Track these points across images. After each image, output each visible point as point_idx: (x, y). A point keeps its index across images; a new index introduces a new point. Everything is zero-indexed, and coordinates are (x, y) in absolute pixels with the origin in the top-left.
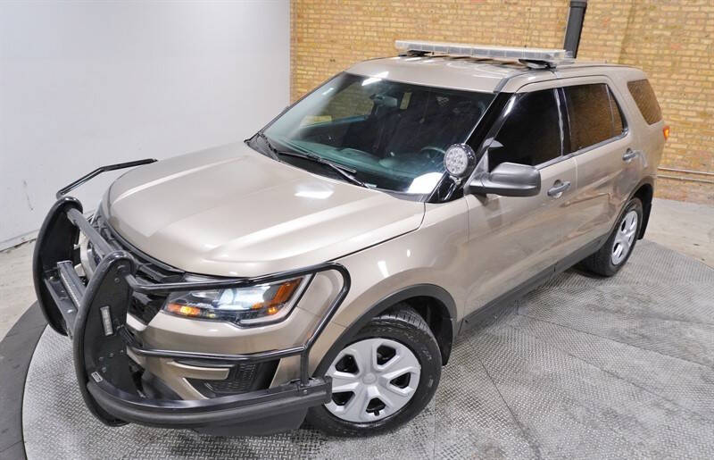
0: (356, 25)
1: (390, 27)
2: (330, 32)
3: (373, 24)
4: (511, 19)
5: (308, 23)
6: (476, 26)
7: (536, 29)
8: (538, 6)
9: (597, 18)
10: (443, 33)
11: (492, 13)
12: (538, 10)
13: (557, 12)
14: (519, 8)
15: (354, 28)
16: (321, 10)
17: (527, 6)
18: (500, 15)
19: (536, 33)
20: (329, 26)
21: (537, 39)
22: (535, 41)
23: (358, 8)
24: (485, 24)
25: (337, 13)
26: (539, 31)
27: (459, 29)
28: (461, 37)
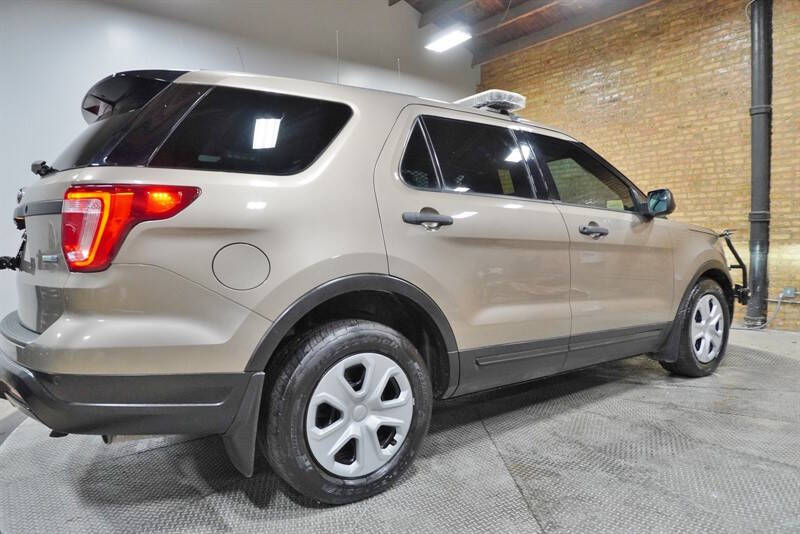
4: (687, 142)
6: (651, 157)
7: (717, 148)
8: (716, 124)
9: (787, 121)
11: (665, 141)
12: (716, 127)
13: (740, 125)
14: (694, 130)
17: (703, 125)
18: (675, 141)
19: (718, 152)
21: (720, 157)
22: (719, 160)
24: (660, 152)
26: (723, 149)
27: (632, 163)
28: (636, 170)
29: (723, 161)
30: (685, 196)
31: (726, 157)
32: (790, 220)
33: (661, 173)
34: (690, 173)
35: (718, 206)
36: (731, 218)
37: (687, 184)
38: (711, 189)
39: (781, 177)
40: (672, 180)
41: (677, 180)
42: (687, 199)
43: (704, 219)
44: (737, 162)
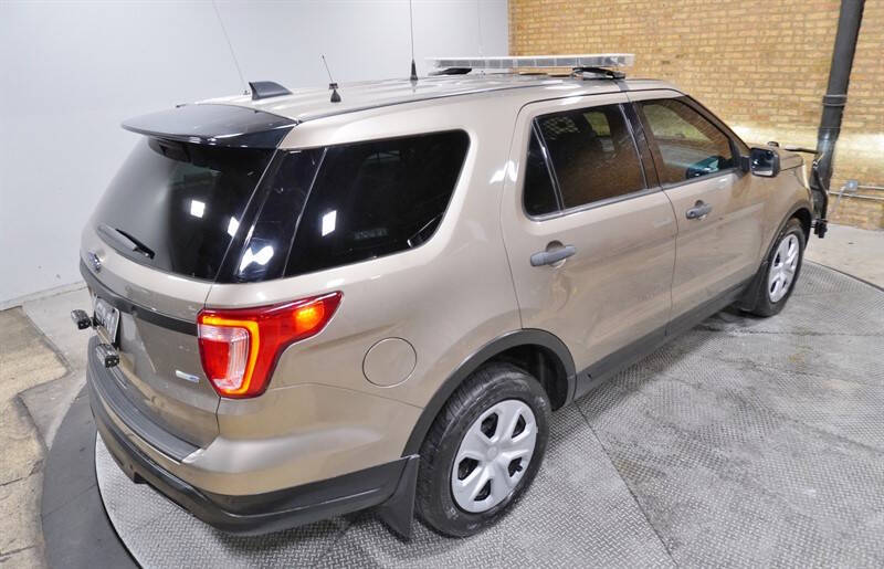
0: (578, 31)
1: (616, 29)
2: (551, 42)
3: (598, 28)
5: (529, 34)
6: (720, 17)
7: (798, 13)
10: (678, 30)
15: (577, 35)
16: (541, 17)
19: (799, 17)
20: (550, 35)
21: (801, 25)
22: (799, 28)
23: (581, 11)
25: (558, 19)
26: (805, 14)
27: (697, 23)
28: (701, 33)
29: (804, 29)
30: (753, 69)
31: (808, 25)
32: (867, 106)
33: (731, 38)
34: (764, 41)
35: (789, 83)
36: (802, 99)
37: (758, 54)
38: (785, 62)
39: (867, 54)
40: (740, 49)
41: (747, 48)
42: (756, 73)
43: (771, 97)
44: (820, 32)
